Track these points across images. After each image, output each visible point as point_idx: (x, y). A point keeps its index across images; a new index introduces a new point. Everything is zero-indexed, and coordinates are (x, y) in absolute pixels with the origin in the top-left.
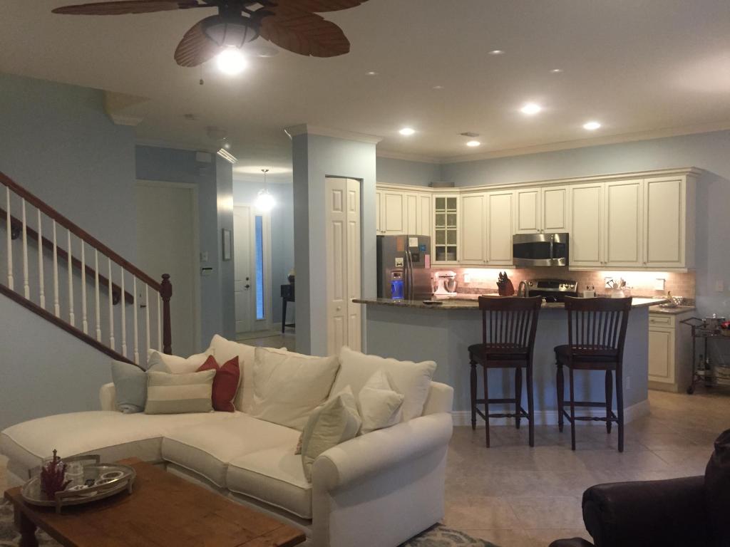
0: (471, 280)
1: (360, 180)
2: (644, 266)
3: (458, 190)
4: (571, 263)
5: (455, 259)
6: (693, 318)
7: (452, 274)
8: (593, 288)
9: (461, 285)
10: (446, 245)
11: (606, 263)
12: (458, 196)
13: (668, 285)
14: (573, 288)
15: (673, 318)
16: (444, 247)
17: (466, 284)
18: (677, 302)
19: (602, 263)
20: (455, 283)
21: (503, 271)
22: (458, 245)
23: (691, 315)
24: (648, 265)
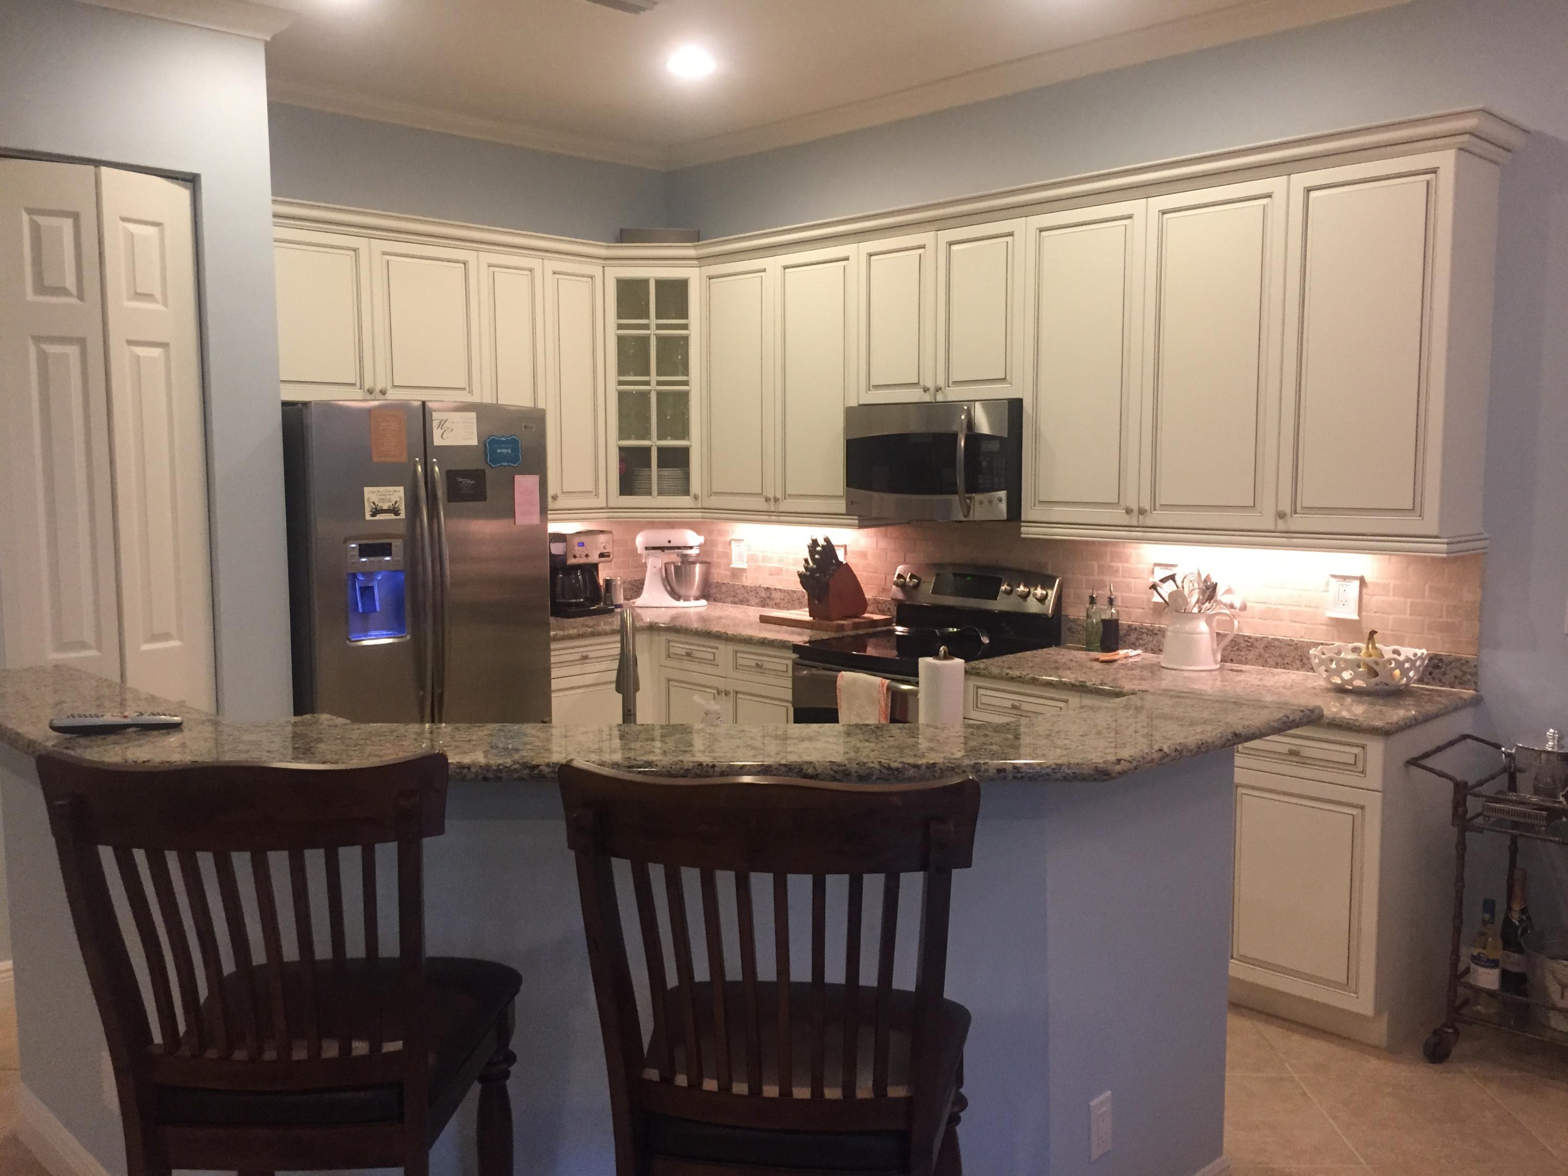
0: (752, 558)
1: (191, 181)
2: (1281, 525)
3: (692, 252)
4: (1028, 512)
5: (686, 491)
6: (1465, 737)
7: (692, 538)
8: (1111, 602)
9: (720, 575)
10: (654, 442)
11: (1142, 512)
12: (694, 275)
13: (1374, 600)
14: (1042, 600)
15: (1376, 749)
16: (647, 450)
17: (737, 573)
18: (1404, 672)
19: (1129, 511)
20: (698, 568)
21: (820, 533)
22: (695, 443)
23: (1463, 723)
24: (1298, 522)
